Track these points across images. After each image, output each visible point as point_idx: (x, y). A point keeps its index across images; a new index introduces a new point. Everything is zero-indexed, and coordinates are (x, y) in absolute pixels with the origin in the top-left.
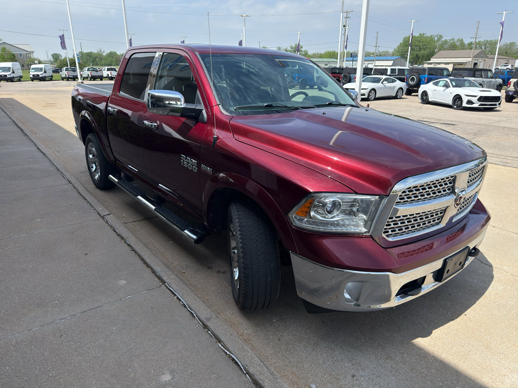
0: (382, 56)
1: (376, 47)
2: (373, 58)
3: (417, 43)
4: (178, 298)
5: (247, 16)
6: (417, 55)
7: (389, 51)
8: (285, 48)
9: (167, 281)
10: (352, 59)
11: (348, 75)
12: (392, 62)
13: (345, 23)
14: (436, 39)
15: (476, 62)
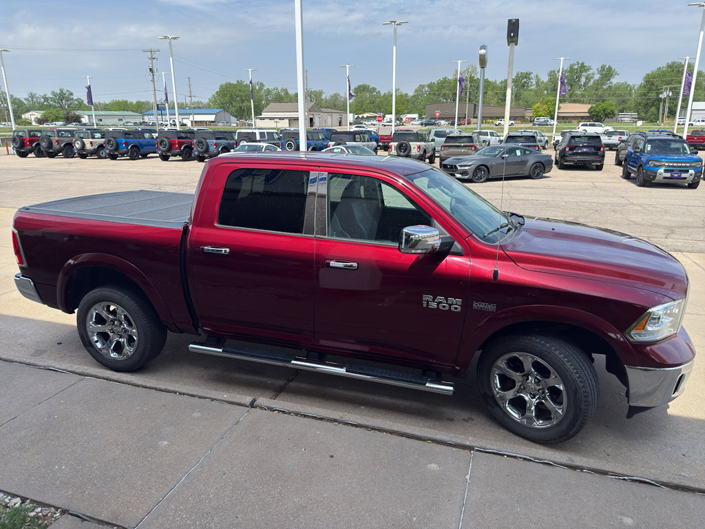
0: (198, 108)
1: (191, 97)
2: (190, 111)
3: (237, 93)
4: (508, 456)
5: (5, 50)
6: (240, 108)
7: (203, 102)
8: (42, 95)
9: (473, 444)
10: (159, 112)
11: (203, 140)
12: (214, 116)
13: (151, 66)
14: (257, 88)
15: (312, 117)
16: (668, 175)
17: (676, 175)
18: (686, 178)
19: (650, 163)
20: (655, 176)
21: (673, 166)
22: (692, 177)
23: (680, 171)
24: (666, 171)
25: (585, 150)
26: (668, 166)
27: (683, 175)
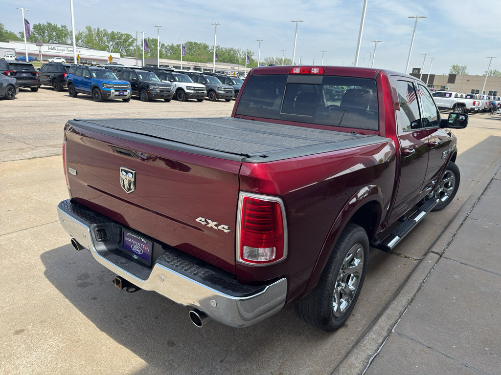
16: (117, 93)
17: (121, 94)
18: (126, 95)
19: (104, 85)
20: (110, 94)
21: (119, 88)
22: (129, 94)
23: (123, 91)
24: (116, 91)
25: (24, 75)
26: (116, 88)
27: (125, 93)
